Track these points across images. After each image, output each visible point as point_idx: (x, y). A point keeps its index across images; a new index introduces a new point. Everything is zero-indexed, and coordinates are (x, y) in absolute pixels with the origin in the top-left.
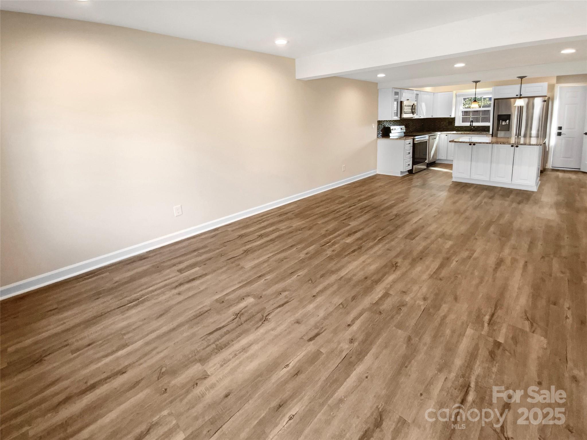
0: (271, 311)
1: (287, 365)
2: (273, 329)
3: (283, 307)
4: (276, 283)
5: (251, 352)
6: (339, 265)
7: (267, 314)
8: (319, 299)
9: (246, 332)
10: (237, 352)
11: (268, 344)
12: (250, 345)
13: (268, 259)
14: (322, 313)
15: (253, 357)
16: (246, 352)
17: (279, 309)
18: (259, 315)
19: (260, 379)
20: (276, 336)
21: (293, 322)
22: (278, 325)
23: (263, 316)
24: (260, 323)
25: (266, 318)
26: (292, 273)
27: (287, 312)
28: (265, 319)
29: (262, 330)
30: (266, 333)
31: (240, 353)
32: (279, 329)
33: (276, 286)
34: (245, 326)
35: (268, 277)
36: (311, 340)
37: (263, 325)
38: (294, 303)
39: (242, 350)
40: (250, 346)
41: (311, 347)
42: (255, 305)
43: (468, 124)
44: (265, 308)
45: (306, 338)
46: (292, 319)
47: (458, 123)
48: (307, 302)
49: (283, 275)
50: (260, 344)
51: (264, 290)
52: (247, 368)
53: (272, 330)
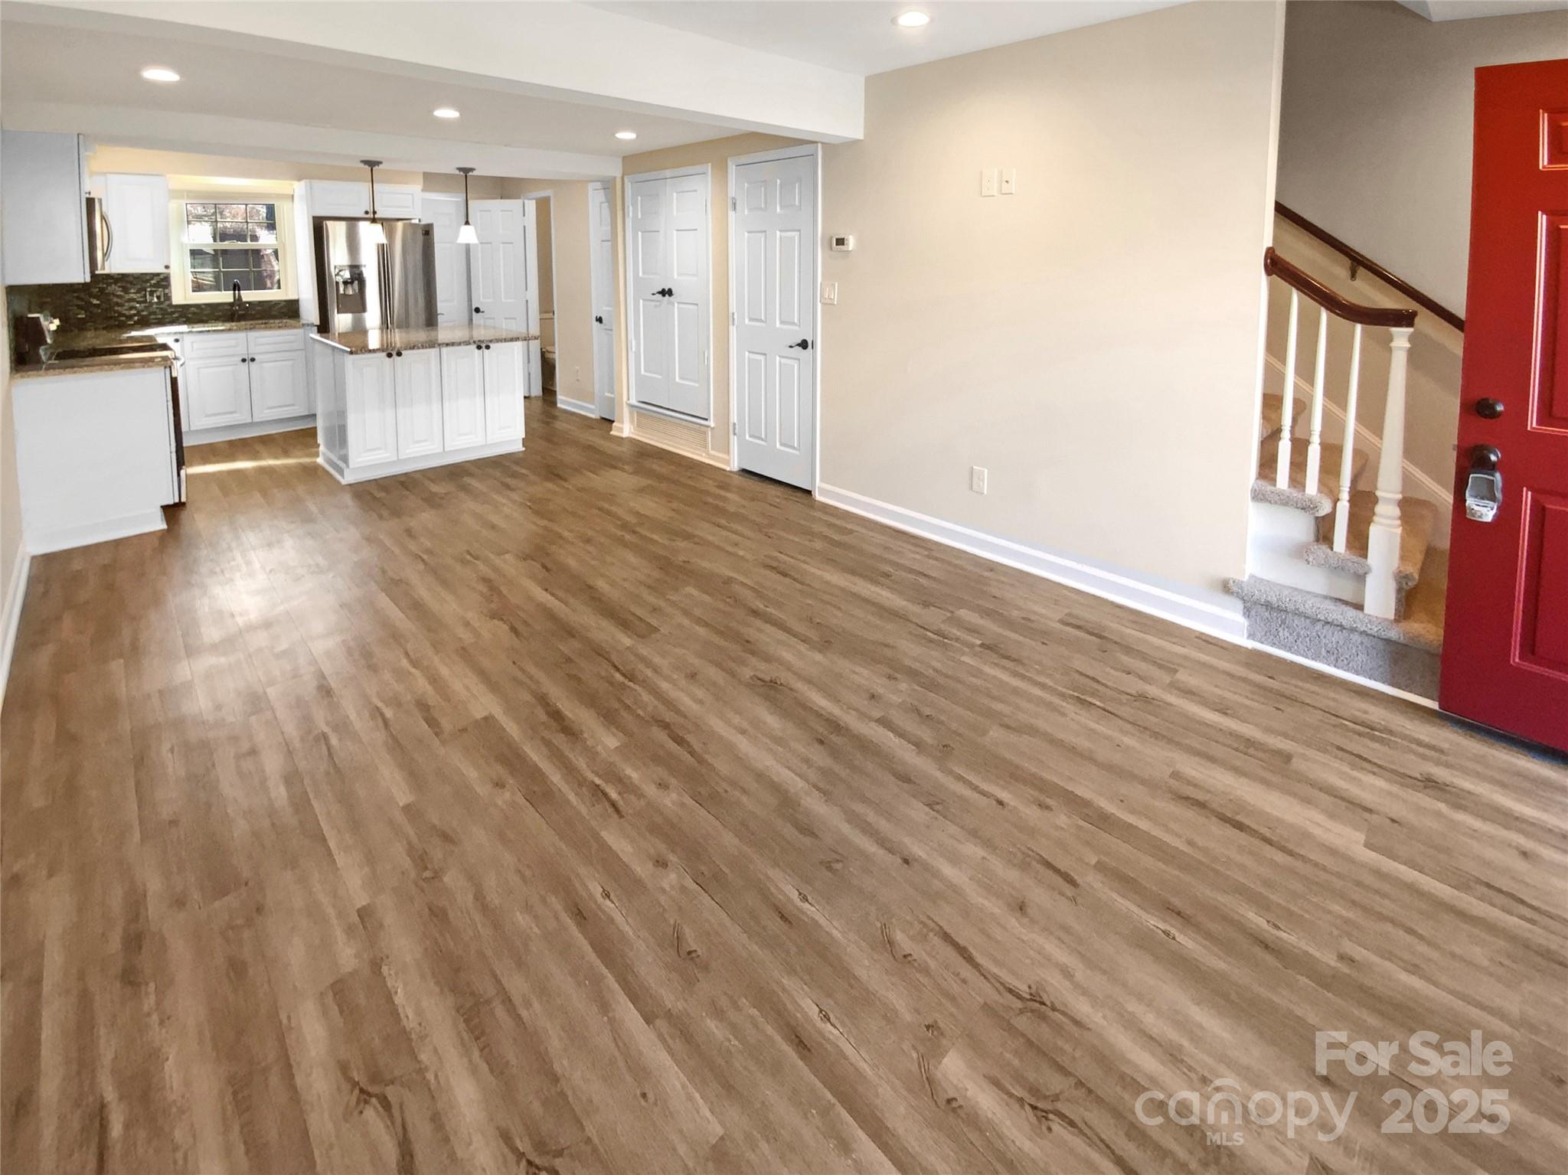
0: (998, 985)
1: (1167, 933)
2: (1067, 973)
3: (971, 949)
4: (845, 974)
5: (1173, 1035)
6: (752, 785)
7: (1010, 996)
8: (918, 850)
9: (1106, 1060)
10: (1192, 1075)
11: (1125, 985)
12: (1150, 1040)
13: (660, 1023)
14: (973, 850)
15: (1183, 1024)
16: (1180, 1048)
17: (980, 959)
18: (1022, 1023)
19: (1233, 996)
20: (1090, 964)
21: (1025, 921)
22: (1049, 960)
23: (1022, 1012)
24: (1057, 1016)
25: (1031, 1000)
26: (782, 917)
27: (989, 937)
28: (1036, 1002)
29: (1082, 1007)
30: (1085, 992)
31: (1190, 1068)
32: (1062, 956)
33: (861, 973)
34: (1086, 1068)
35: (807, 1006)
36: (1072, 882)
37: (1058, 1006)
38: (947, 917)
39: (1179, 1064)
40: (1151, 1038)
41: (1093, 881)
42: (975, 1045)
43: (226, 297)
44: (986, 1006)
45: (1069, 891)
46: (1013, 922)
47: (181, 294)
48: (936, 882)
49: (793, 950)
50: (1133, 1006)
51: (890, 1017)
52: (1226, 1035)
53: (1072, 976)
